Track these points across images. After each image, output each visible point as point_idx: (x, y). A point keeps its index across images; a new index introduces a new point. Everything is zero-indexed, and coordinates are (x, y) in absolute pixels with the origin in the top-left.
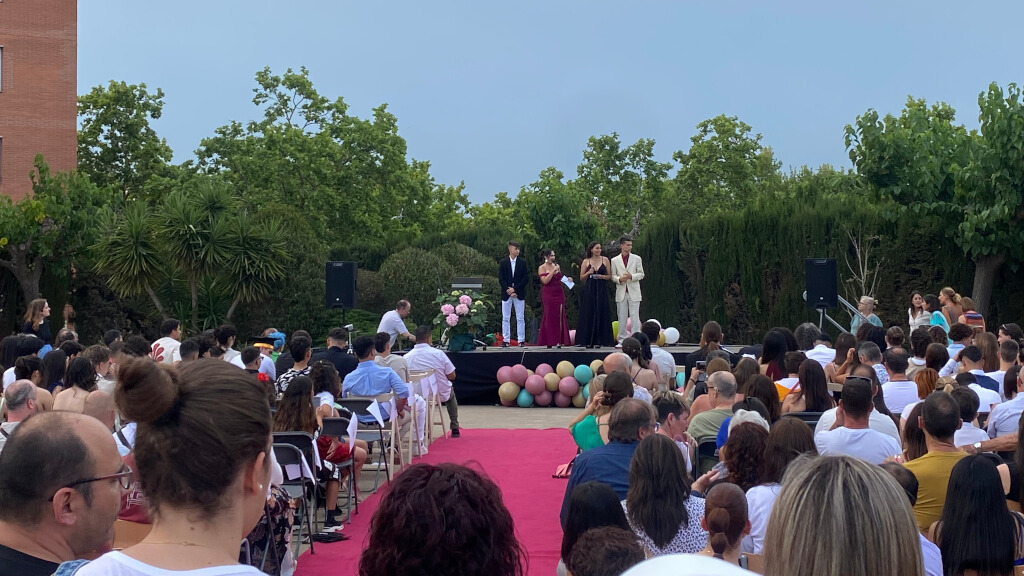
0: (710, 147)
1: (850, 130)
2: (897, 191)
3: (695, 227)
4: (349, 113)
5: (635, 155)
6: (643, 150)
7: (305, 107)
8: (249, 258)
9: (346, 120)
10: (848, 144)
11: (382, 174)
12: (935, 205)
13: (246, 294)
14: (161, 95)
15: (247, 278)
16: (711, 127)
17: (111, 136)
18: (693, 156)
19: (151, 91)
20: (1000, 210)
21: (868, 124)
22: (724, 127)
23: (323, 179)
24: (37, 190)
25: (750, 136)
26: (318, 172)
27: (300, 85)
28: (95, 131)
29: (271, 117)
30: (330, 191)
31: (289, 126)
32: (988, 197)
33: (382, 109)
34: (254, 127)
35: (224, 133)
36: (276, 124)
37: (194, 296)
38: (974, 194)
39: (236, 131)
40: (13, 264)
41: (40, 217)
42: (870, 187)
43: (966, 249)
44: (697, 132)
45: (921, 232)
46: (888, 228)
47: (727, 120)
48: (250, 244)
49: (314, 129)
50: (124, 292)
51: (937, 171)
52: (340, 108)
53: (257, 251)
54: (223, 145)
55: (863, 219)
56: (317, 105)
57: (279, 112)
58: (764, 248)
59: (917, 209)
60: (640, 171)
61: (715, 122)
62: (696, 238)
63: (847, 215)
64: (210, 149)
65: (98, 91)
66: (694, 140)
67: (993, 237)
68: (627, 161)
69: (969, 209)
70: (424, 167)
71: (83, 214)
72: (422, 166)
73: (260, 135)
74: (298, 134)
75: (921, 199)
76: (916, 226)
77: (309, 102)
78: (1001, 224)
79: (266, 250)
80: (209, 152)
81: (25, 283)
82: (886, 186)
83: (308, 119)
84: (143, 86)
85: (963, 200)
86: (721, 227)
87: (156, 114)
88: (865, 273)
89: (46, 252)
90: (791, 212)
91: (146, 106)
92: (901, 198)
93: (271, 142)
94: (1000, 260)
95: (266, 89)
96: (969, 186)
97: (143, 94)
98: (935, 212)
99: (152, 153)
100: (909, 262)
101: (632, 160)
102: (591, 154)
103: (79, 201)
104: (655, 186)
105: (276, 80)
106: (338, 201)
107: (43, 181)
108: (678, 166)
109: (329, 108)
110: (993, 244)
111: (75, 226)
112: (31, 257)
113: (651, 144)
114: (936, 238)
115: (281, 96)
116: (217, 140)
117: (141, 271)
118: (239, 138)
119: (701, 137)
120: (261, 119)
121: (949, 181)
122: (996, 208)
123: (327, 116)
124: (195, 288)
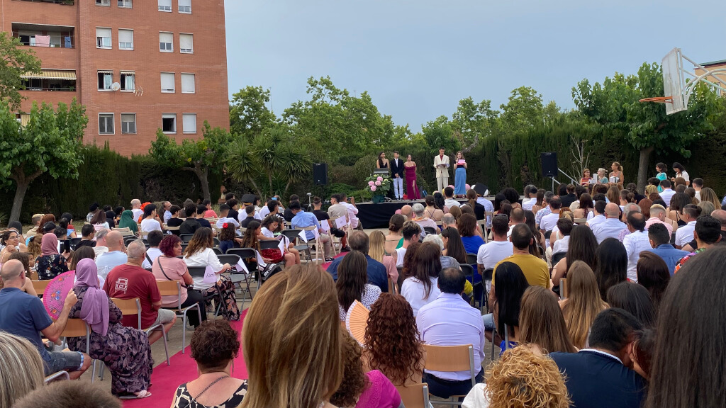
0: (517, 101)
1: (574, 90)
2: (598, 118)
3: (506, 140)
4: (350, 96)
5: (482, 108)
6: (485, 105)
7: (329, 93)
8: (293, 163)
9: (348, 98)
10: (574, 96)
11: (366, 123)
12: (617, 123)
13: (293, 179)
14: (269, 92)
15: (293, 172)
16: (517, 92)
17: (249, 111)
18: (509, 106)
19: (265, 90)
20: (648, 124)
21: (584, 87)
22: (524, 92)
23: (339, 125)
24: (205, 136)
25: (537, 95)
26: (336, 123)
27: (327, 83)
28: (242, 109)
29: (315, 99)
30: (342, 131)
31: (323, 102)
32: (643, 119)
33: (365, 93)
34: (307, 104)
35: (294, 106)
36: (317, 101)
37: (270, 181)
38: (635, 118)
39: (300, 105)
40: (195, 169)
41: (205, 148)
42: (586, 117)
43: (634, 145)
44: (511, 95)
45: (614, 137)
46: (598, 136)
47: (526, 89)
48: (293, 157)
49: (334, 103)
50: (240, 180)
51: (619, 107)
52: (346, 93)
53: (297, 160)
54: (294, 111)
55: (585, 132)
56: (336, 92)
57: (319, 97)
58: (539, 148)
59: (608, 126)
60: (484, 115)
61: (520, 89)
62: (506, 145)
63: (578, 131)
64: (287, 114)
65: (242, 91)
66: (510, 99)
67: (646, 138)
68: (478, 110)
69: (634, 124)
70: (389, 118)
71: (223, 146)
72: (388, 118)
73: (310, 107)
74: (327, 106)
75: (610, 121)
76: (612, 135)
77: (332, 92)
78: (649, 131)
79: (301, 159)
80: (287, 115)
81: (201, 178)
82: (593, 115)
83: (331, 98)
84: (261, 87)
85: (631, 121)
86: (518, 139)
87: (267, 100)
88: (582, 159)
89: (209, 163)
90: (551, 130)
91: (263, 97)
92: (601, 121)
93: (315, 110)
94: (651, 149)
95: (312, 86)
96: (633, 114)
97: (261, 90)
98: (617, 127)
99: (266, 118)
100: (608, 152)
101: (481, 110)
102: (461, 108)
103: (222, 140)
104: (492, 122)
105: (316, 82)
106: (346, 134)
107: (207, 132)
108: (503, 111)
109: (340, 94)
110: (647, 142)
111: (221, 151)
112: (202, 166)
113: (489, 102)
114: (621, 140)
115: (318, 89)
116: (291, 109)
117: (246, 171)
118: (301, 108)
119: (513, 97)
120: (310, 99)
121: (625, 112)
122: (646, 124)
123: (340, 97)
124: (271, 177)
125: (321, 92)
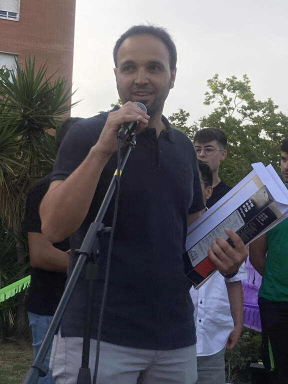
7: (243, 107)
31: (230, 119)
52: (270, 106)
56: (254, 105)
57: (224, 112)
74: (234, 125)
77: (245, 103)
95: (214, 92)
105: (223, 86)
109: (261, 108)
120: (209, 116)
123: (259, 113)
125: (227, 103)
